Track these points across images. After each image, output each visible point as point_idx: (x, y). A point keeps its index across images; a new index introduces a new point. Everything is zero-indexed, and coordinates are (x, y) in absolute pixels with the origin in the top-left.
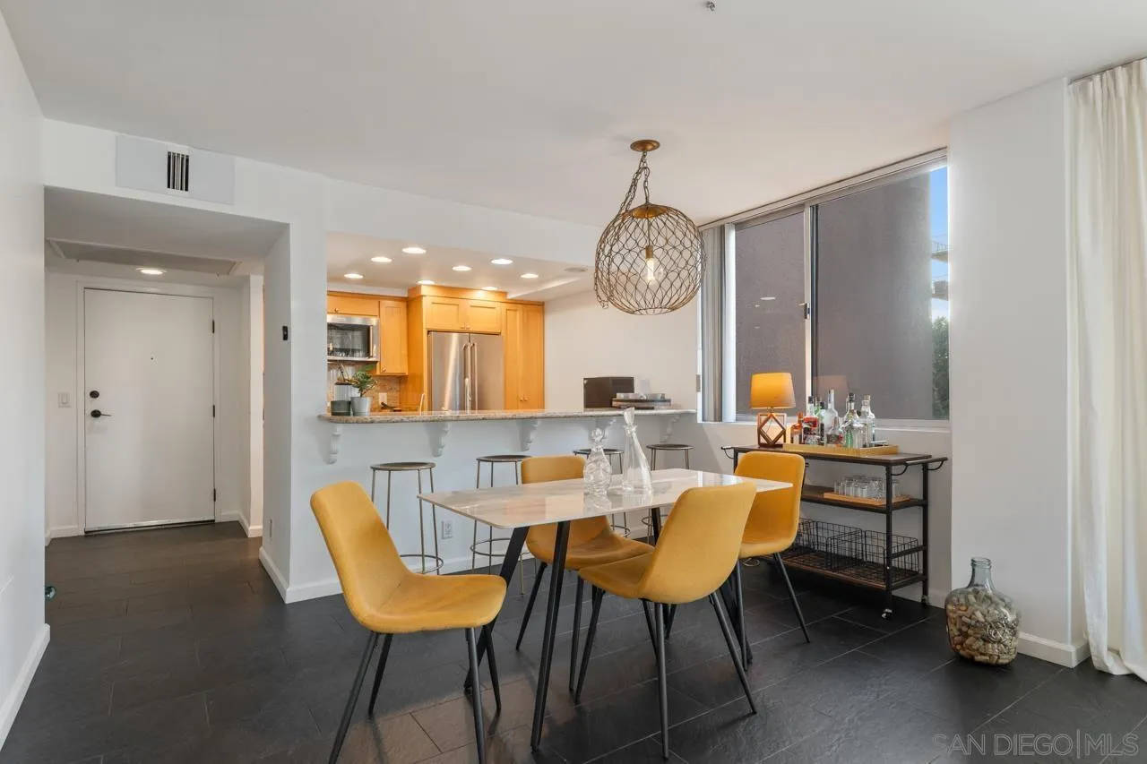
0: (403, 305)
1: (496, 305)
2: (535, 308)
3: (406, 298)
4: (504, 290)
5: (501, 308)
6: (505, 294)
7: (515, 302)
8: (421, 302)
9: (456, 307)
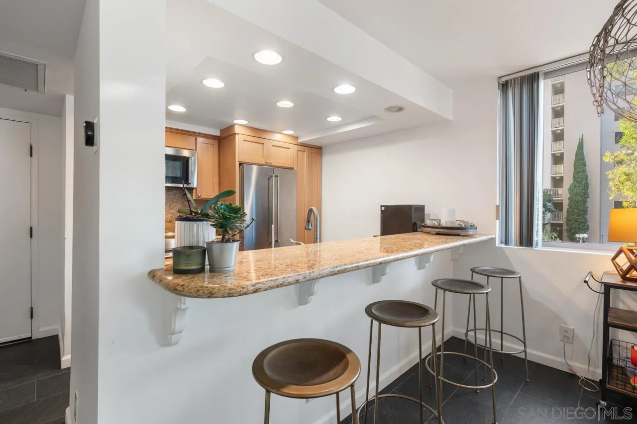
0: (216, 143)
1: (292, 146)
2: (316, 151)
3: (218, 137)
4: (296, 135)
5: (294, 148)
6: (297, 138)
7: (304, 145)
8: (234, 140)
9: (261, 145)
